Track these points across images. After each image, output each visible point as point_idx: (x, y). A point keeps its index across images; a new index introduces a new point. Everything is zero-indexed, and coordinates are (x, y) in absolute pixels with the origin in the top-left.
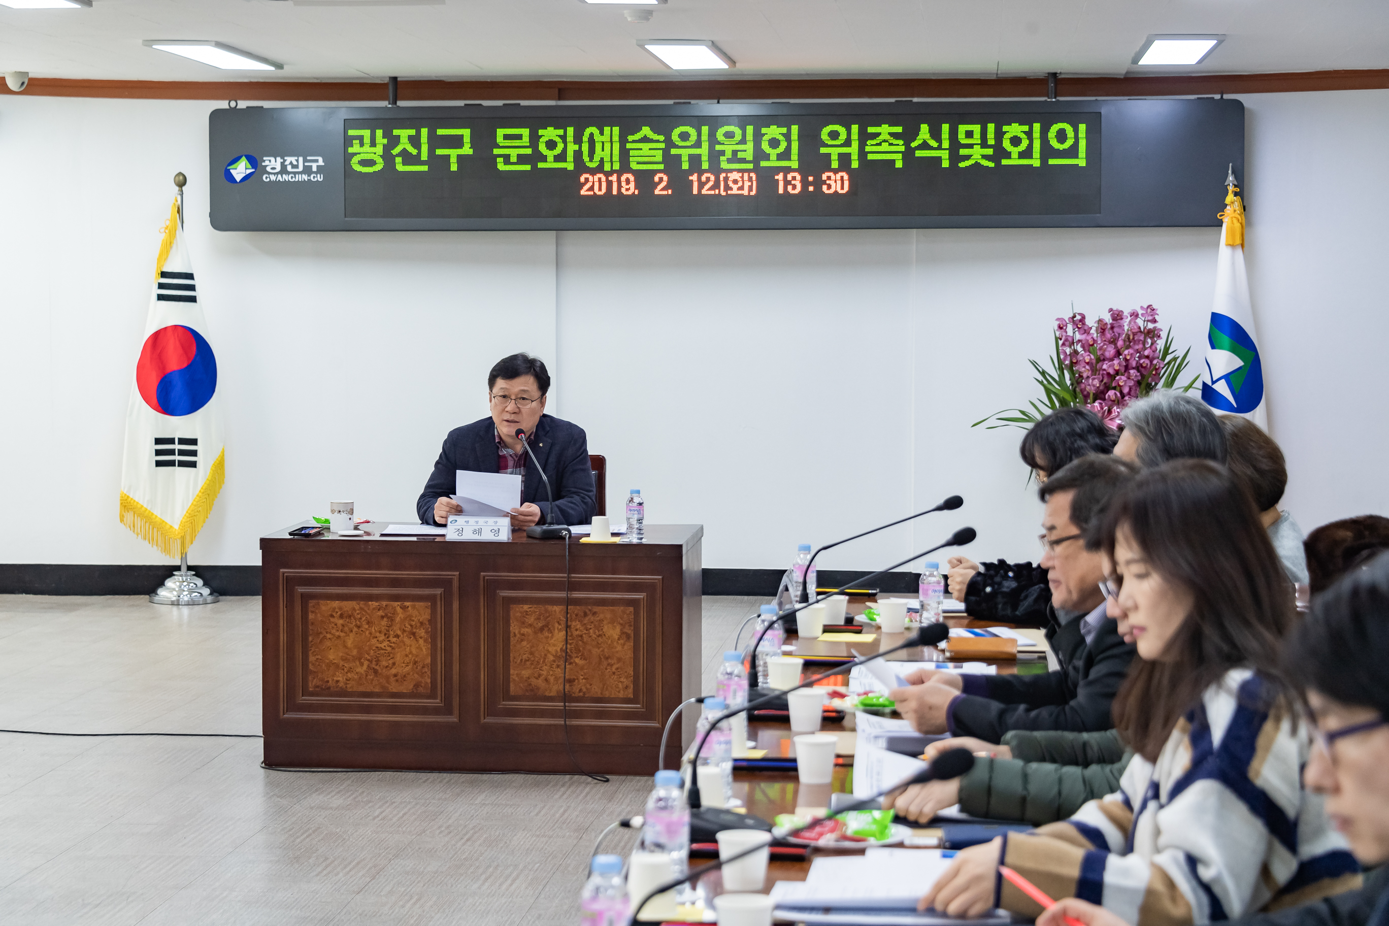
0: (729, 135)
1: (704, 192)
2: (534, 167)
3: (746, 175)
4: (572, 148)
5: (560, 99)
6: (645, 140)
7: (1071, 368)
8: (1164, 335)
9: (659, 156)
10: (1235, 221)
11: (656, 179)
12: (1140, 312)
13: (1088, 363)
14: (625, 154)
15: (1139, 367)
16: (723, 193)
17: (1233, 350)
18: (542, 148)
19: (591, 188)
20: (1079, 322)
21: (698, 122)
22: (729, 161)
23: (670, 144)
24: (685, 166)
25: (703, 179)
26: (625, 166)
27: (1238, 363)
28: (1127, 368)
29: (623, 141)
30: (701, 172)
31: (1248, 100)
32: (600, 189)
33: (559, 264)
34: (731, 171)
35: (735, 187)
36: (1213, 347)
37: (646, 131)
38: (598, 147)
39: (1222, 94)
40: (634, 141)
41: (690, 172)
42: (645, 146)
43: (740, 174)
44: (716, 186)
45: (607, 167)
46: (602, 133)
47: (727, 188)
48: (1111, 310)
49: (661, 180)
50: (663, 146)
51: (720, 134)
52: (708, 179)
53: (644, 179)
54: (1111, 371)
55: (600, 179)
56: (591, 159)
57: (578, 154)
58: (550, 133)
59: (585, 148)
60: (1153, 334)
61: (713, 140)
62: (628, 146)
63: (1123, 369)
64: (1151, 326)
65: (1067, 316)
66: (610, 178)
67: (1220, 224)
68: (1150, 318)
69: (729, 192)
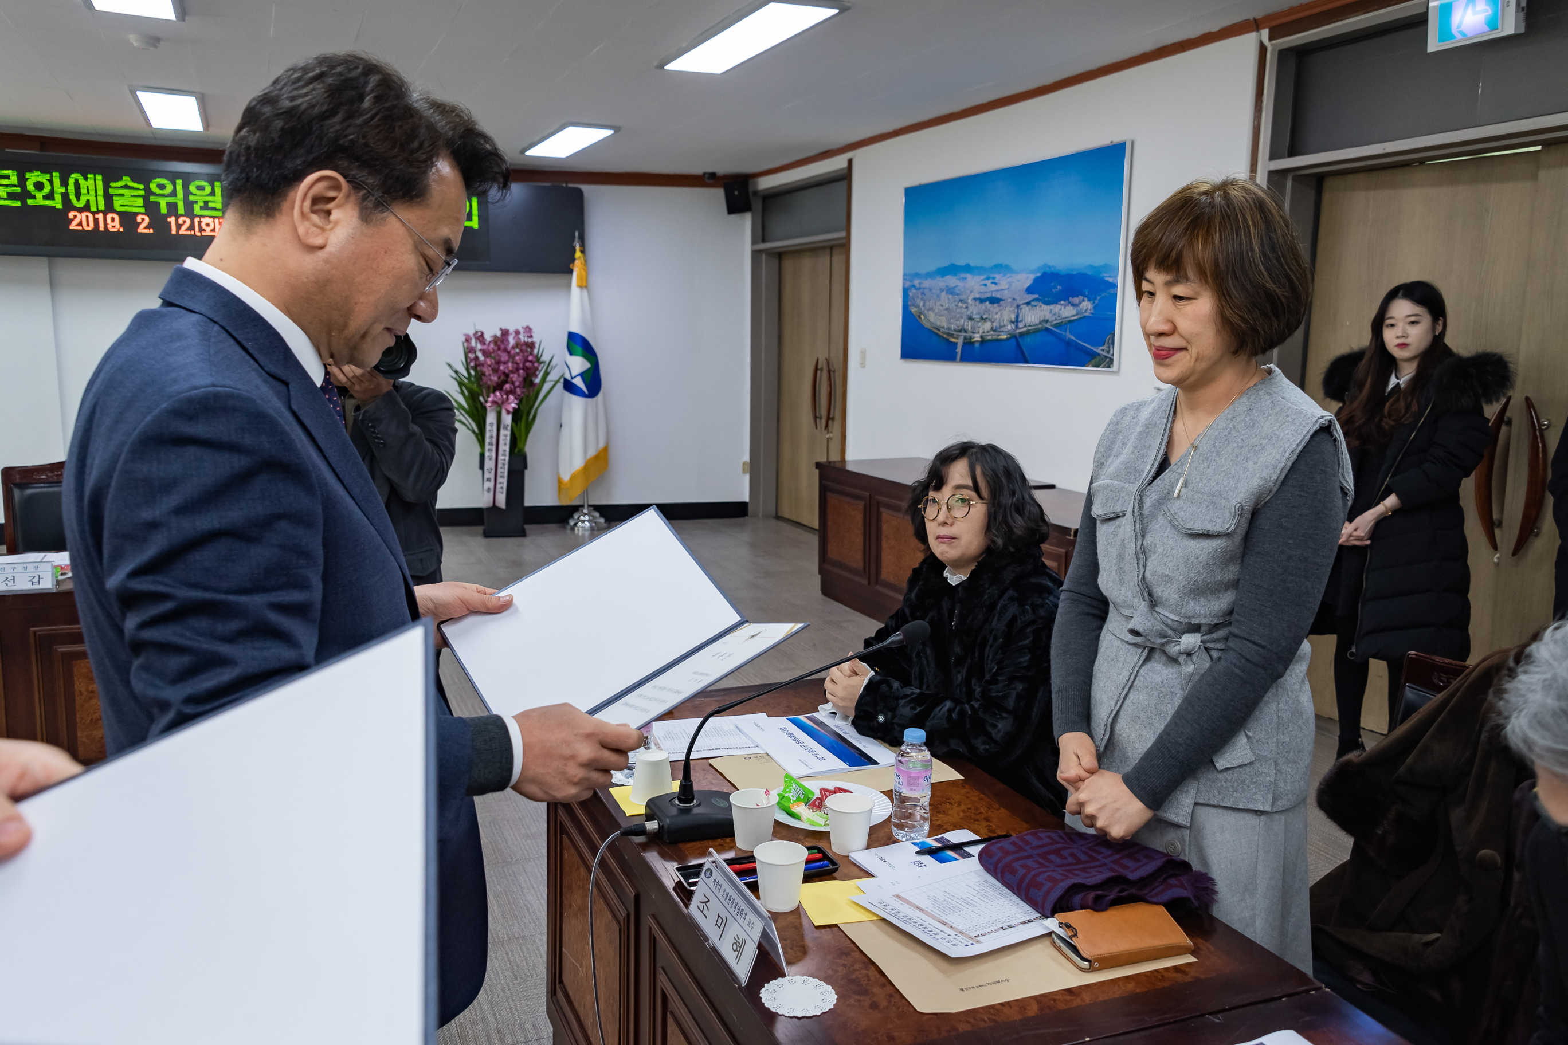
0: (201, 188)
1: (181, 232)
2: (24, 202)
3: (217, 220)
4: (59, 189)
5: (42, 149)
6: (126, 187)
7: (475, 368)
8: (537, 346)
9: (140, 202)
10: (582, 270)
11: (139, 219)
12: (522, 331)
13: (490, 366)
14: (109, 199)
15: (525, 368)
16: (198, 234)
17: (584, 356)
18: (30, 187)
19: (80, 224)
20: (480, 337)
21: (173, 177)
22: (202, 208)
23: (149, 193)
24: (164, 210)
25: (180, 221)
26: (109, 208)
27: (587, 365)
28: (517, 370)
29: (106, 187)
30: (177, 217)
31: (586, 189)
32: (88, 225)
33: (53, 284)
34: (204, 217)
35: (208, 229)
36: (571, 354)
37: (126, 180)
38: (83, 191)
39: (567, 183)
40: (117, 188)
41: (169, 215)
42: (127, 193)
43: (212, 220)
44: (191, 227)
45: (93, 208)
46: (86, 179)
47: (201, 230)
48: (501, 329)
49: (143, 220)
50: (143, 193)
51: (192, 188)
52: (184, 222)
53: (128, 219)
54: (507, 371)
55: (87, 217)
56: (78, 199)
57: (65, 196)
58: (34, 177)
59: (71, 190)
60: (532, 346)
61: (187, 192)
62: (111, 191)
63: (515, 370)
64: (530, 340)
65: (471, 333)
66: (96, 216)
67: (571, 272)
68: (529, 335)
69: (203, 233)
